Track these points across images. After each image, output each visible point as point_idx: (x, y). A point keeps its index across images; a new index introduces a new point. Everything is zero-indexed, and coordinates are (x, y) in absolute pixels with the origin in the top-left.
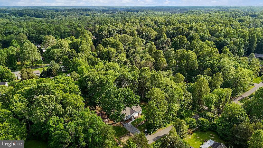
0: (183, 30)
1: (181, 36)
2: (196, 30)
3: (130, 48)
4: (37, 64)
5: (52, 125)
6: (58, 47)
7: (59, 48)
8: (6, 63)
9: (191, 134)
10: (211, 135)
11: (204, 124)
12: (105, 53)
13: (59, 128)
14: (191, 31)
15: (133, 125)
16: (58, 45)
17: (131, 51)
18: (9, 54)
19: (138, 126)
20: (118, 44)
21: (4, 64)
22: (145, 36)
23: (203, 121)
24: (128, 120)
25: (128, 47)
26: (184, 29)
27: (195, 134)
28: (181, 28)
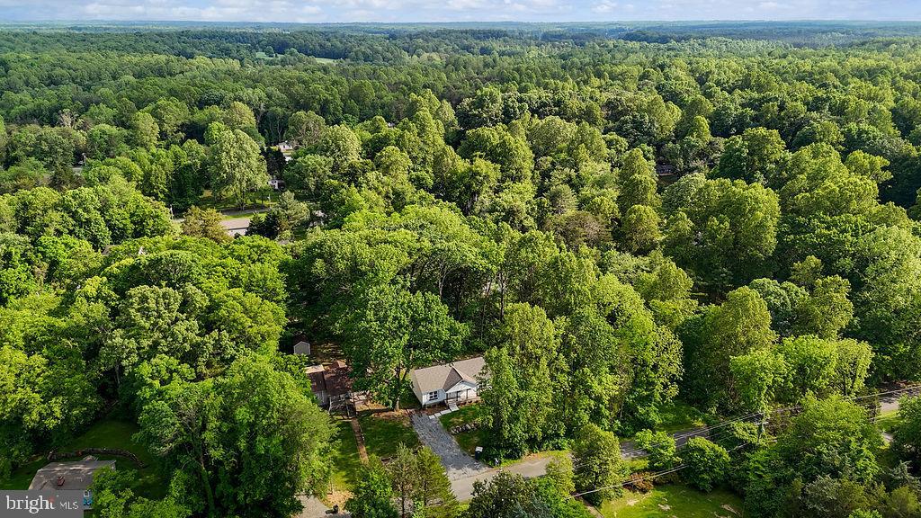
0: (782, 108)
1: (762, 131)
2: (839, 111)
3: (558, 167)
4: (258, 201)
5: (149, 381)
6: (327, 151)
7: (328, 154)
8: (169, 189)
9: (644, 491)
10: (725, 507)
11: (701, 461)
12: (461, 178)
13: (167, 393)
14: (814, 114)
15: (445, 425)
16: (328, 143)
17: (558, 175)
18: (180, 164)
19: (463, 431)
20: (510, 150)
21: (163, 192)
22: (629, 126)
23: (702, 451)
24: (434, 405)
25: (553, 163)
26: (789, 104)
27: (660, 494)
28: (776, 99)
